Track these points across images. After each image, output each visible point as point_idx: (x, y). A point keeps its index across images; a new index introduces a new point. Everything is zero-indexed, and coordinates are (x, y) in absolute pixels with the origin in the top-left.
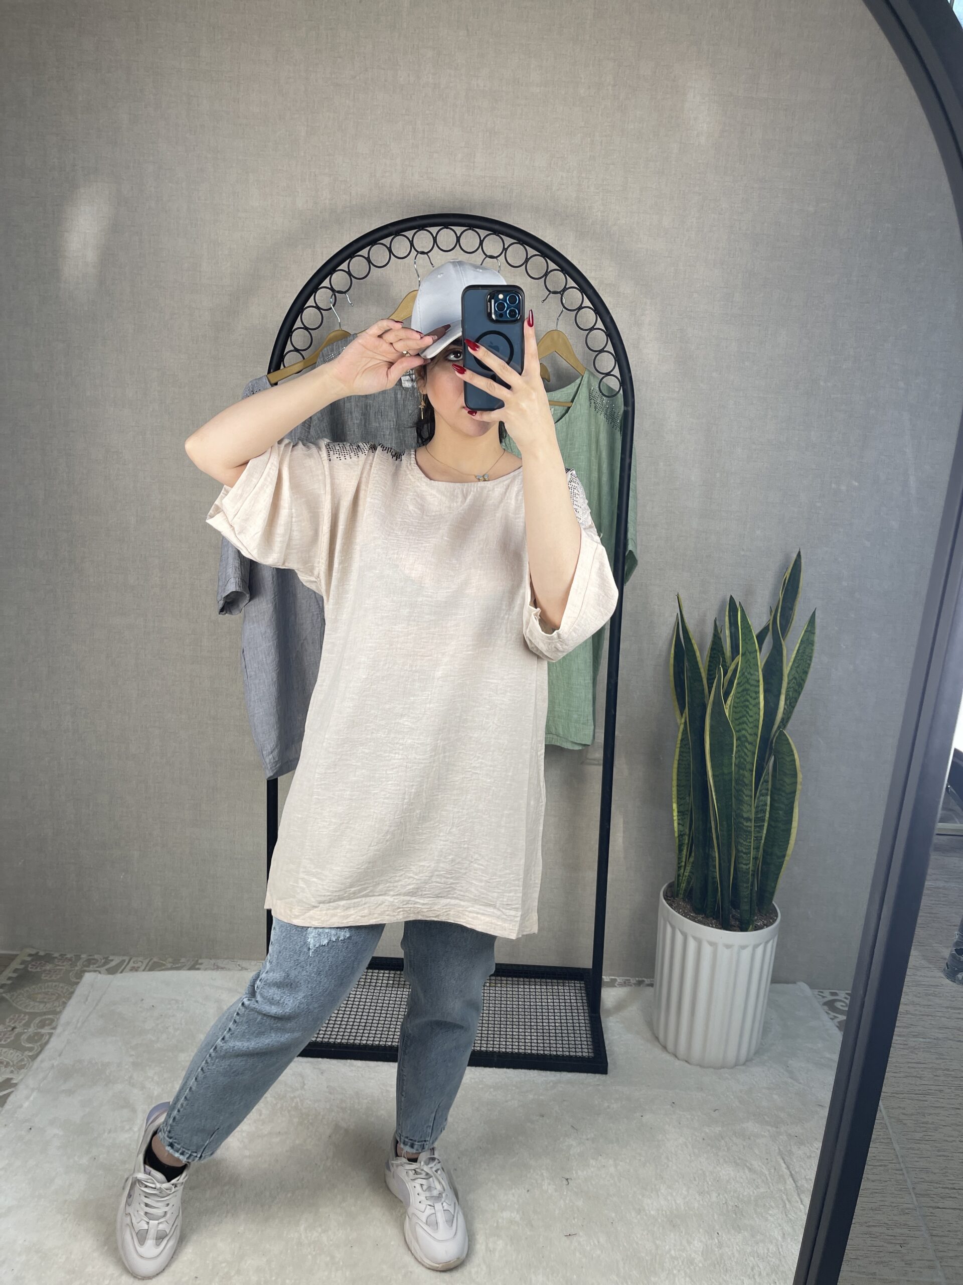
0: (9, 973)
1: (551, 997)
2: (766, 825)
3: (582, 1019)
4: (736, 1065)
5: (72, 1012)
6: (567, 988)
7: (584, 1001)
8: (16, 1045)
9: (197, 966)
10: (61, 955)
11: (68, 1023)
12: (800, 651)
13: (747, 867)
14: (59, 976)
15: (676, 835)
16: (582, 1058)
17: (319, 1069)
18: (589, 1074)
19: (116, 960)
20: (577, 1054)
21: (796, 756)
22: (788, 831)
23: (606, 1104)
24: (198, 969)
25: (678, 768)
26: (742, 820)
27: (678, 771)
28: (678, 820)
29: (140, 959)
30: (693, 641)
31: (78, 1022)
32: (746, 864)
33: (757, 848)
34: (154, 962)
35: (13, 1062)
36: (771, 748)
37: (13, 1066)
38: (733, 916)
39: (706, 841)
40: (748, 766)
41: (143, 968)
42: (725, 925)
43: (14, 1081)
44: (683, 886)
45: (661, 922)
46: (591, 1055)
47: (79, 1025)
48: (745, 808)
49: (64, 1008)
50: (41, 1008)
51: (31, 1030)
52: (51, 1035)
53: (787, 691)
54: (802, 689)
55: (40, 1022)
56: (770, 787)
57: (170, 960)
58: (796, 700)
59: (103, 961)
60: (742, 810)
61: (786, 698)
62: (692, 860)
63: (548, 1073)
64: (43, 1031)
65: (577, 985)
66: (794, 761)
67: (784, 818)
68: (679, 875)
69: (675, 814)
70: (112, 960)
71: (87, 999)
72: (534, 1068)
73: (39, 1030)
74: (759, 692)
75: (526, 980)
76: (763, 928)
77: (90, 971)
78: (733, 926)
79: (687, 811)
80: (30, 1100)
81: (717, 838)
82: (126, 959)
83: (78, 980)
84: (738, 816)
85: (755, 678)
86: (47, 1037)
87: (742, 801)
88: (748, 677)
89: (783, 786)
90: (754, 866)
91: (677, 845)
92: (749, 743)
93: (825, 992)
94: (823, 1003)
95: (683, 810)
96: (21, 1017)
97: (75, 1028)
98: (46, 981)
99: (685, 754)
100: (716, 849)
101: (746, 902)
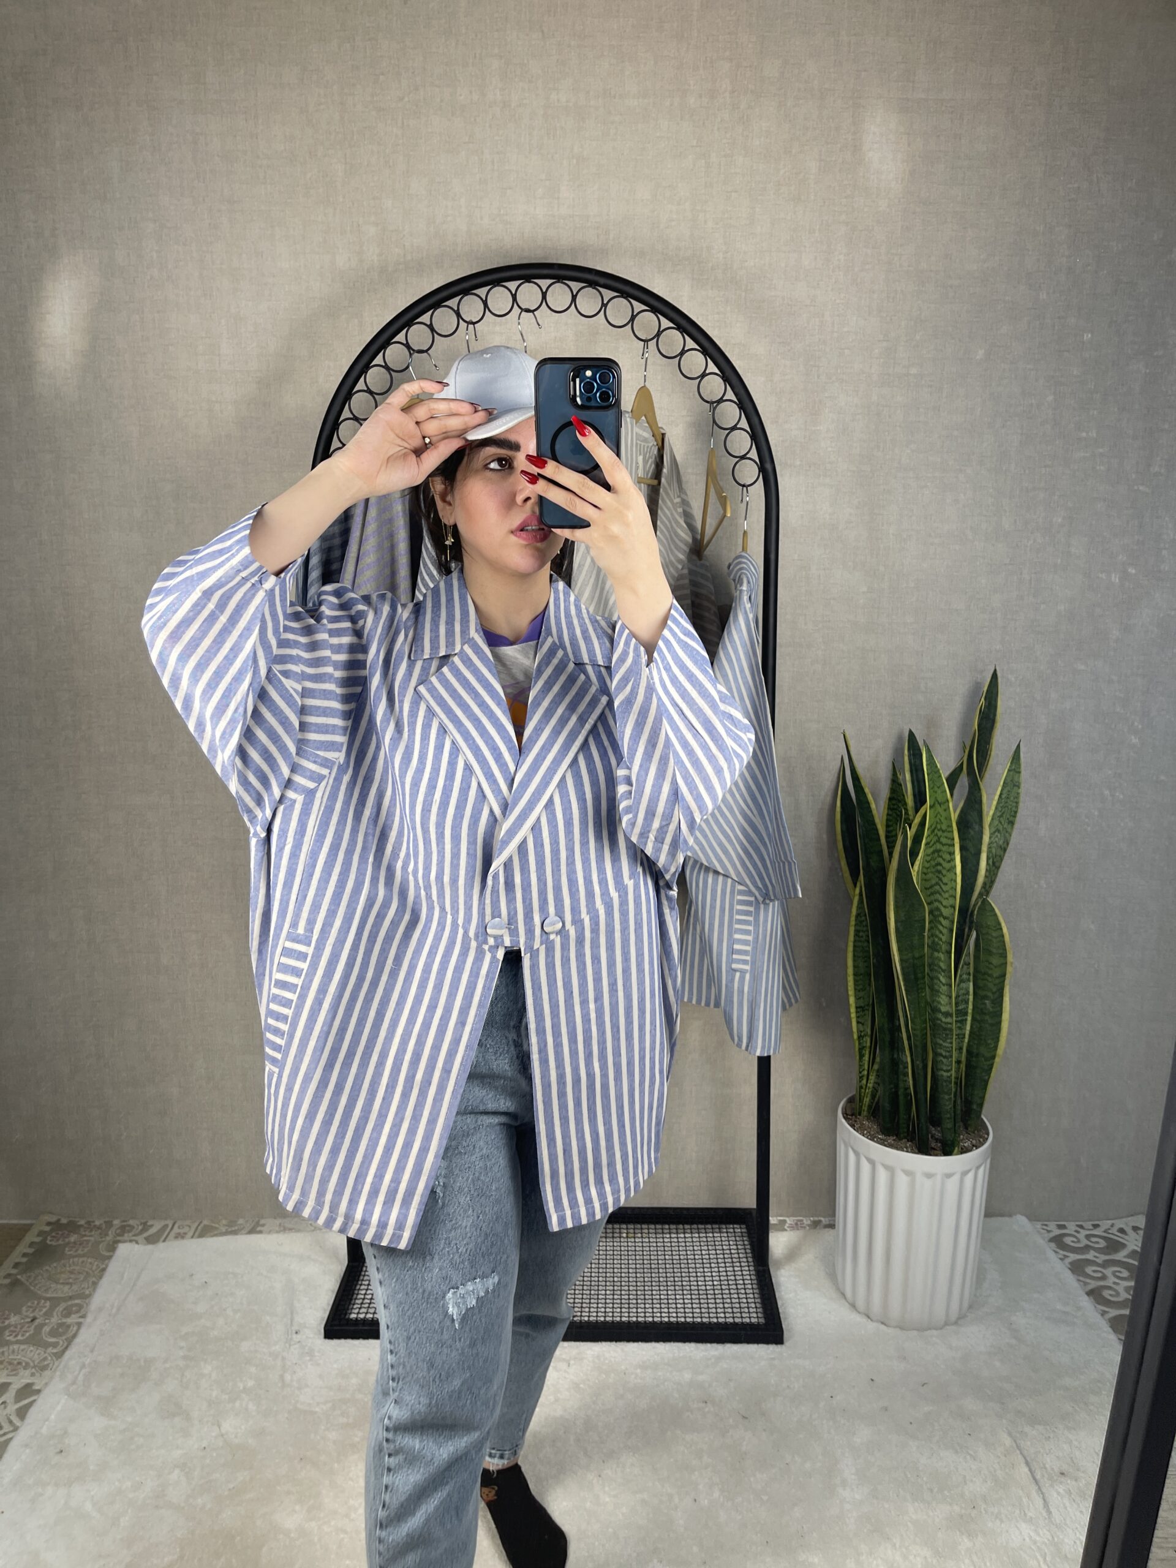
0: (23, 1248)
1: (706, 1248)
2: (969, 1018)
3: (747, 1275)
4: (946, 1324)
5: (105, 1295)
6: (725, 1235)
7: (748, 1251)
8: (35, 1340)
9: (259, 1229)
10: (89, 1223)
11: (100, 1310)
12: (1003, 797)
13: (949, 1074)
14: (86, 1250)
15: (855, 1036)
16: (751, 1325)
18: (761, 1346)
19: (157, 1226)
20: (744, 1320)
21: (1005, 930)
22: (999, 1023)
23: (784, 1384)
24: (260, 1232)
25: (854, 951)
26: (940, 1016)
27: (854, 956)
28: (858, 1017)
29: (188, 1222)
30: (867, 790)
31: (113, 1307)
32: (948, 1071)
33: (960, 1049)
34: (205, 1226)
35: (33, 1362)
36: (971, 922)
37: (34, 1367)
38: (932, 1137)
39: (894, 1044)
40: (944, 947)
41: (191, 1234)
42: (924, 1149)
43: (36, 1387)
44: (867, 1100)
45: (841, 1147)
46: (762, 1321)
47: (114, 1311)
48: (943, 999)
49: (94, 1290)
50: (66, 1291)
51: (55, 1320)
52: (79, 1325)
53: (989, 848)
54: (1008, 844)
55: (65, 1309)
56: (972, 971)
57: (224, 1222)
58: (1001, 860)
59: (140, 1228)
60: (939, 1003)
61: (988, 858)
62: (876, 1067)
63: (709, 1345)
64: (69, 1321)
65: (736, 1230)
66: (1002, 936)
67: (991, 1010)
68: (861, 1087)
69: (853, 1010)
70: (152, 1226)
71: (122, 1278)
72: (690, 1341)
73: (64, 1320)
74: (954, 853)
75: (673, 1226)
76: (970, 1150)
77: (125, 1242)
78: (934, 1149)
79: (868, 1005)
80: (59, 1408)
81: (909, 1038)
82: (170, 1223)
83: (111, 1254)
84: (935, 1010)
85: (949, 835)
86: (75, 1328)
87: (938, 991)
88: (940, 833)
89: (989, 968)
90: (958, 1070)
91: (857, 1049)
92: (945, 918)
93: (1052, 1226)
94: (1052, 1240)
95: (862, 1005)
96: (42, 1304)
97: (110, 1315)
98: (71, 1257)
99: (861, 934)
100: (908, 1053)
101: (948, 1118)
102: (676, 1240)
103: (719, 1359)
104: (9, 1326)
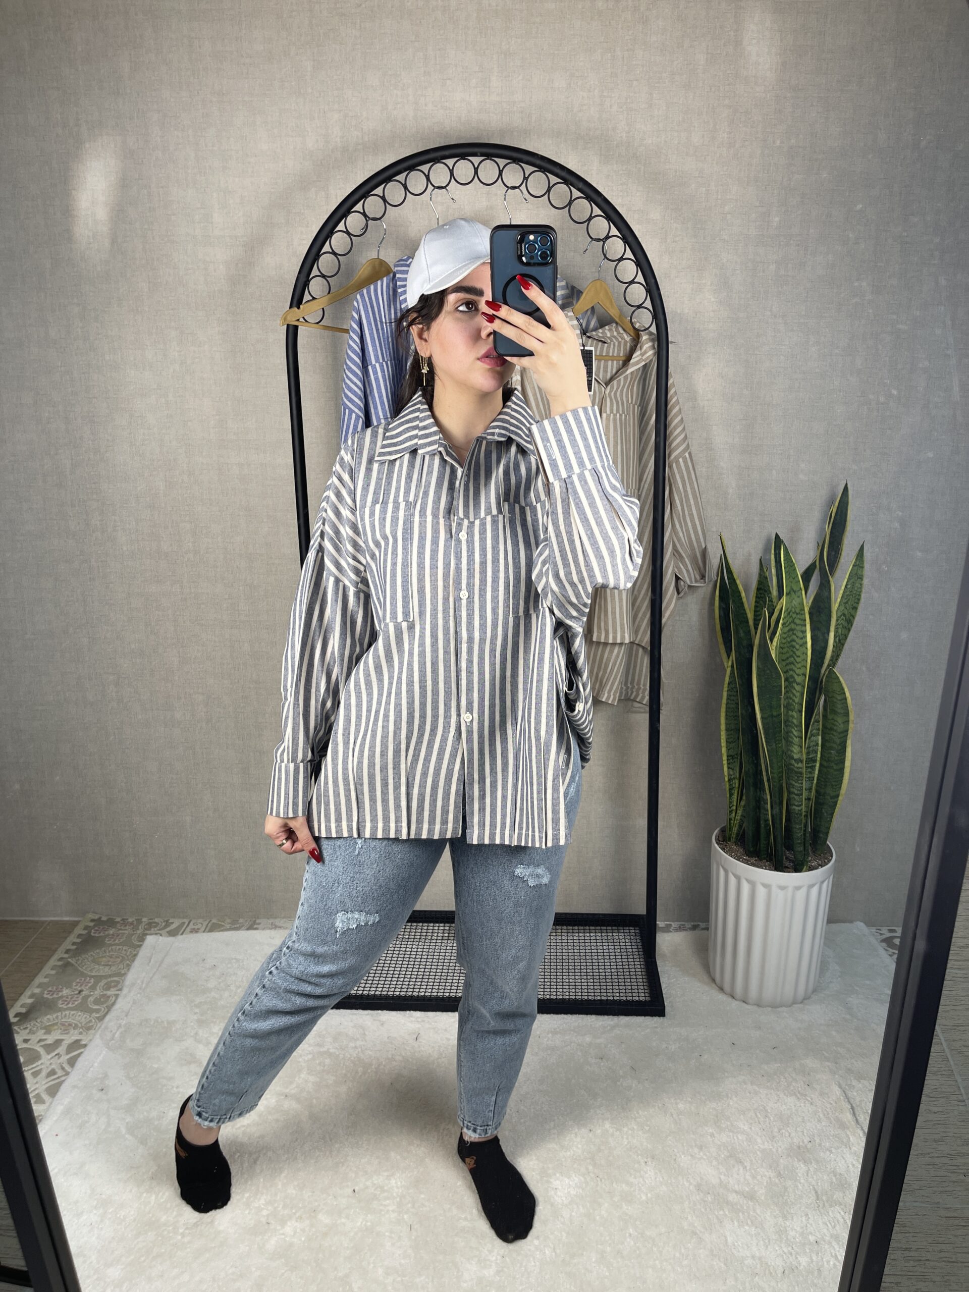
0: (73, 938)
1: (607, 944)
2: (818, 765)
3: (637, 965)
4: (794, 1002)
5: (137, 973)
6: (622, 934)
7: (640, 947)
8: (83, 1007)
9: (255, 926)
10: (123, 920)
11: (133, 984)
12: (849, 586)
13: (800, 808)
15: (726, 779)
16: (639, 1003)
17: (380, 1021)
18: (647, 1017)
19: (176, 923)
20: (634, 998)
21: (848, 694)
22: (842, 770)
23: (664, 1046)
24: (256, 929)
25: (727, 711)
26: (793, 762)
27: (726, 715)
28: (728, 764)
29: (200, 921)
30: (738, 582)
31: (142, 982)
32: (799, 805)
33: (809, 789)
34: (213, 923)
35: (81, 1023)
36: (821, 688)
37: (82, 1027)
38: (787, 858)
39: (758, 784)
40: (797, 706)
41: (202, 929)
42: (779, 867)
43: (83, 1042)
44: (735, 829)
45: (714, 867)
46: (649, 999)
47: (144, 985)
48: (796, 749)
49: (129, 969)
50: (106, 971)
51: (98, 992)
52: (117, 996)
53: (837, 628)
54: (852, 626)
55: (106, 984)
56: (821, 727)
57: (228, 921)
58: (846, 637)
59: (163, 924)
60: (793, 752)
61: (834, 637)
62: (743, 803)
63: (606, 1017)
64: (109, 993)
65: (631, 931)
66: (846, 699)
67: (836, 758)
68: (730, 819)
69: (725, 758)
70: (172, 923)
71: (150, 961)
72: (591, 1014)
73: (105, 992)
74: (806, 631)
75: (581, 928)
76: (816, 868)
77: (151, 934)
78: (788, 867)
79: (737, 754)
80: (101, 1058)
81: (768, 780)
82: (186, 921)
83: (141, 943)
84: (789, 757)
85: (802, 617)
86: (114, 999)
87: (792, 743)
88: (794, 616)
89: (835, 725)
90: (807, 807)
91: (727, 789)
92: (798, 684)
93: (884, 930)
94: (883, 941)
95: (732, 754)
96: (87, 981)
97: (140, 988)
98: (111, 945)
99: (732, 698)
100: (767, 792)
101: (799, 843)
102: (583, 938)
103: (613, 1027)
104: (62, 997)
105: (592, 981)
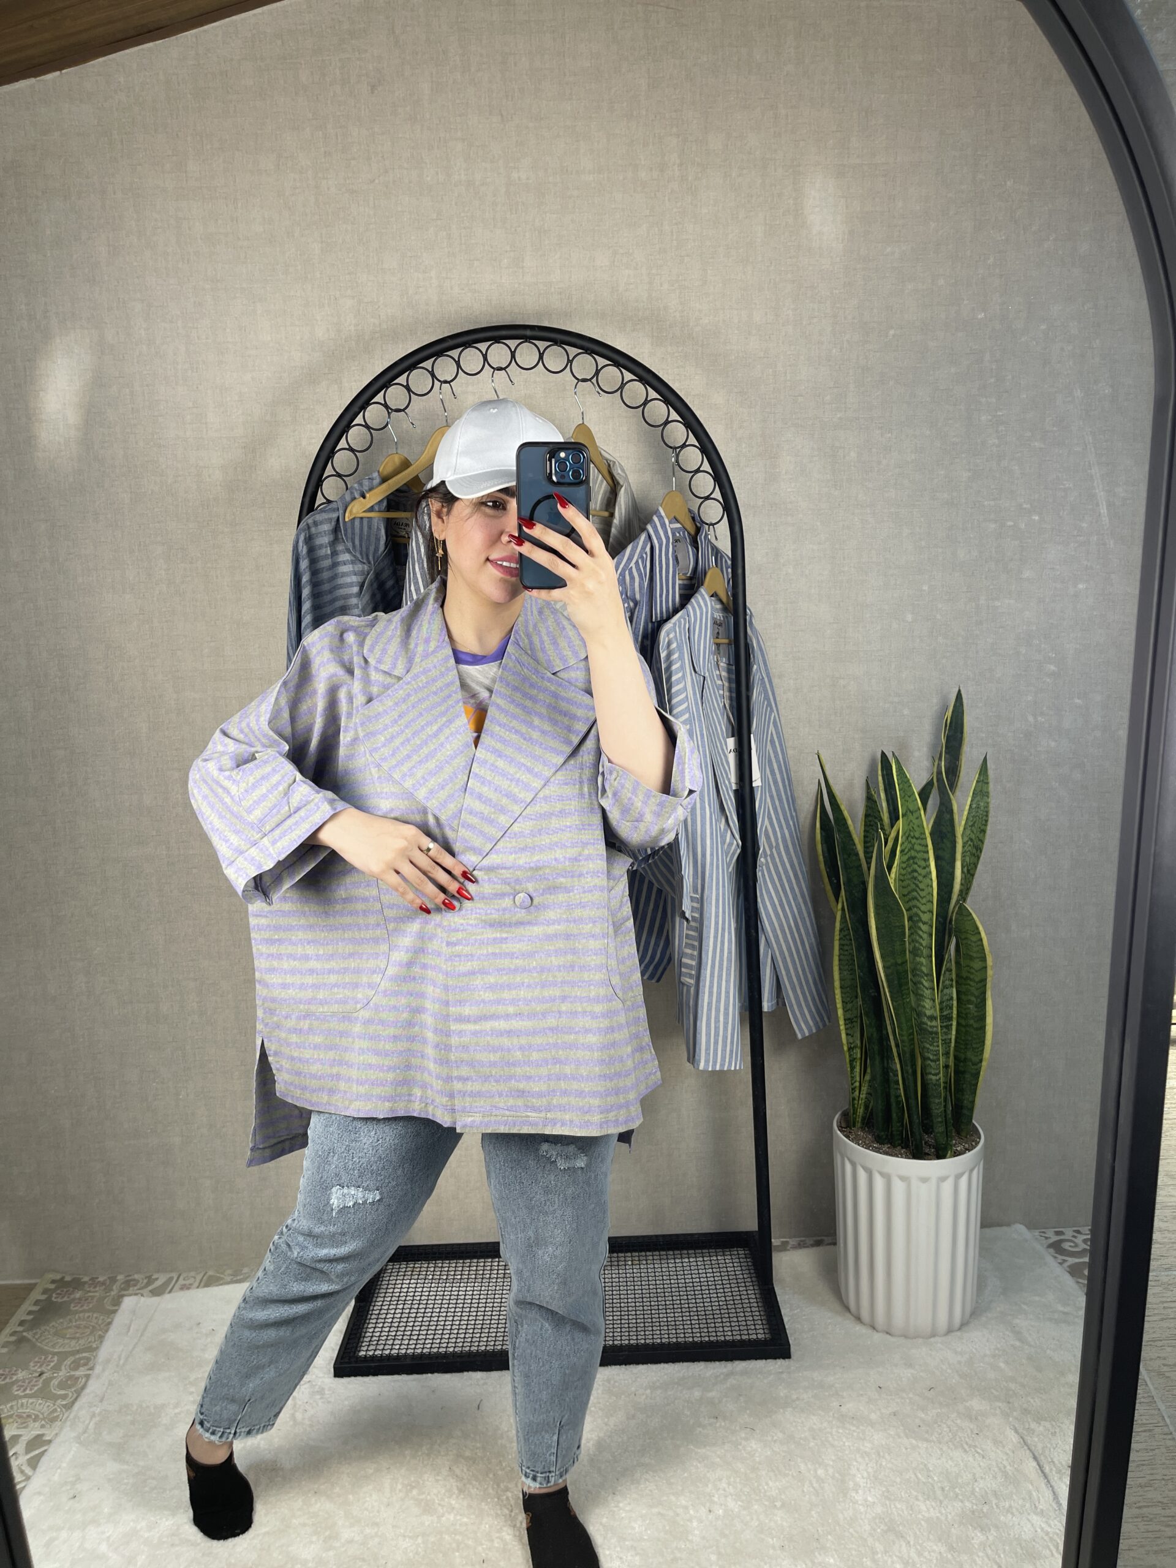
0: (28, 1306)
1: (711, 1270)
2: (954, 1023)
4: (950, 1330)
5: (111, 1347)
6: (729, 1257)
7: (752, 1274)
8: (44, 1394)
10: (92, 1279)
11: (108, 1361)
12: (974, 806)
13: (938, 1078)
14: (91, 1306)
15: (846, 1048)
16: (757, 1342)
17: (429, 1386)
18: (768, 1361)
19: (161, 1279)
20: (751, 1337)
21: (983, 934)
22: (983, 1028)
23: (794, 1395)
25: (840, 964)
26: (925, 1020)
27: (840, 969)
28: (846, 1029)
29: (192, 1273)
30: (843, 807)
31: (120, 1357)
32: (936, 1074)
33: (947, 1054)
34: (210, 1276)
35: (43, 1414)
36: (951, 928)
37: (44, 1419)
38: (926, 1143)
39: (884, 1052)
40: (925, 952)
41: (196, 1284)
42: (918, 1154)
43: (47, 1438)
44: (861, 1111)
45: (837, 1158)
46: (768, 1336)
47: (122, 1362)
48: (927, 1004)
49: (101, 1342)
50: (73, 1345)
51: (63, 1373)
52: (88, 1377)
53: (963, 856)
54: (981, 852)
55: (72, 1363)
56: (954, 977)
57: (229, 1268)
58: (976, 866)
59: (145, 1281)
60: (924, 1007)
61: (962, 866)
62: (868, 1077)
63: (717, 1363)
64: (77, 1373)
65: (740, 1253)
66: (981, 940)
67: (976, 1014)
68: (854, 1099)
69: (842, 1022)
70: (157, 1279)
71: (128, 1331)
72: (698, 1360)
73: (72, 1373)
74: (928, 859)
76: (964, 1153)
77: (130, 1295)
78: (928, 1154)
79: (856, 1017)
80: (70, 1455)
81: (897, 1046)
82: (175, 1275)
83: (116, 1308)
84: (919, 1014)
85: (923, 842)
86: (84, 1380)
87: (922, 996)
88: (913, 842)
89: (972, 973)
90: (945, 1076)
91: (848, 1060)
92: (924, 923)
93: (1050, 1233)
94: (1050, 1246)
95: (851, 1017)
96: (49, 1359)
97: (117, 1366)
98: (76, 1312)
99: (846, 948)
100: (897, 1060)
101: (941, 1122)
102: (680, 1265)
103: (727, 1376)
104: (17, 1381)
105: (696, 1318)
